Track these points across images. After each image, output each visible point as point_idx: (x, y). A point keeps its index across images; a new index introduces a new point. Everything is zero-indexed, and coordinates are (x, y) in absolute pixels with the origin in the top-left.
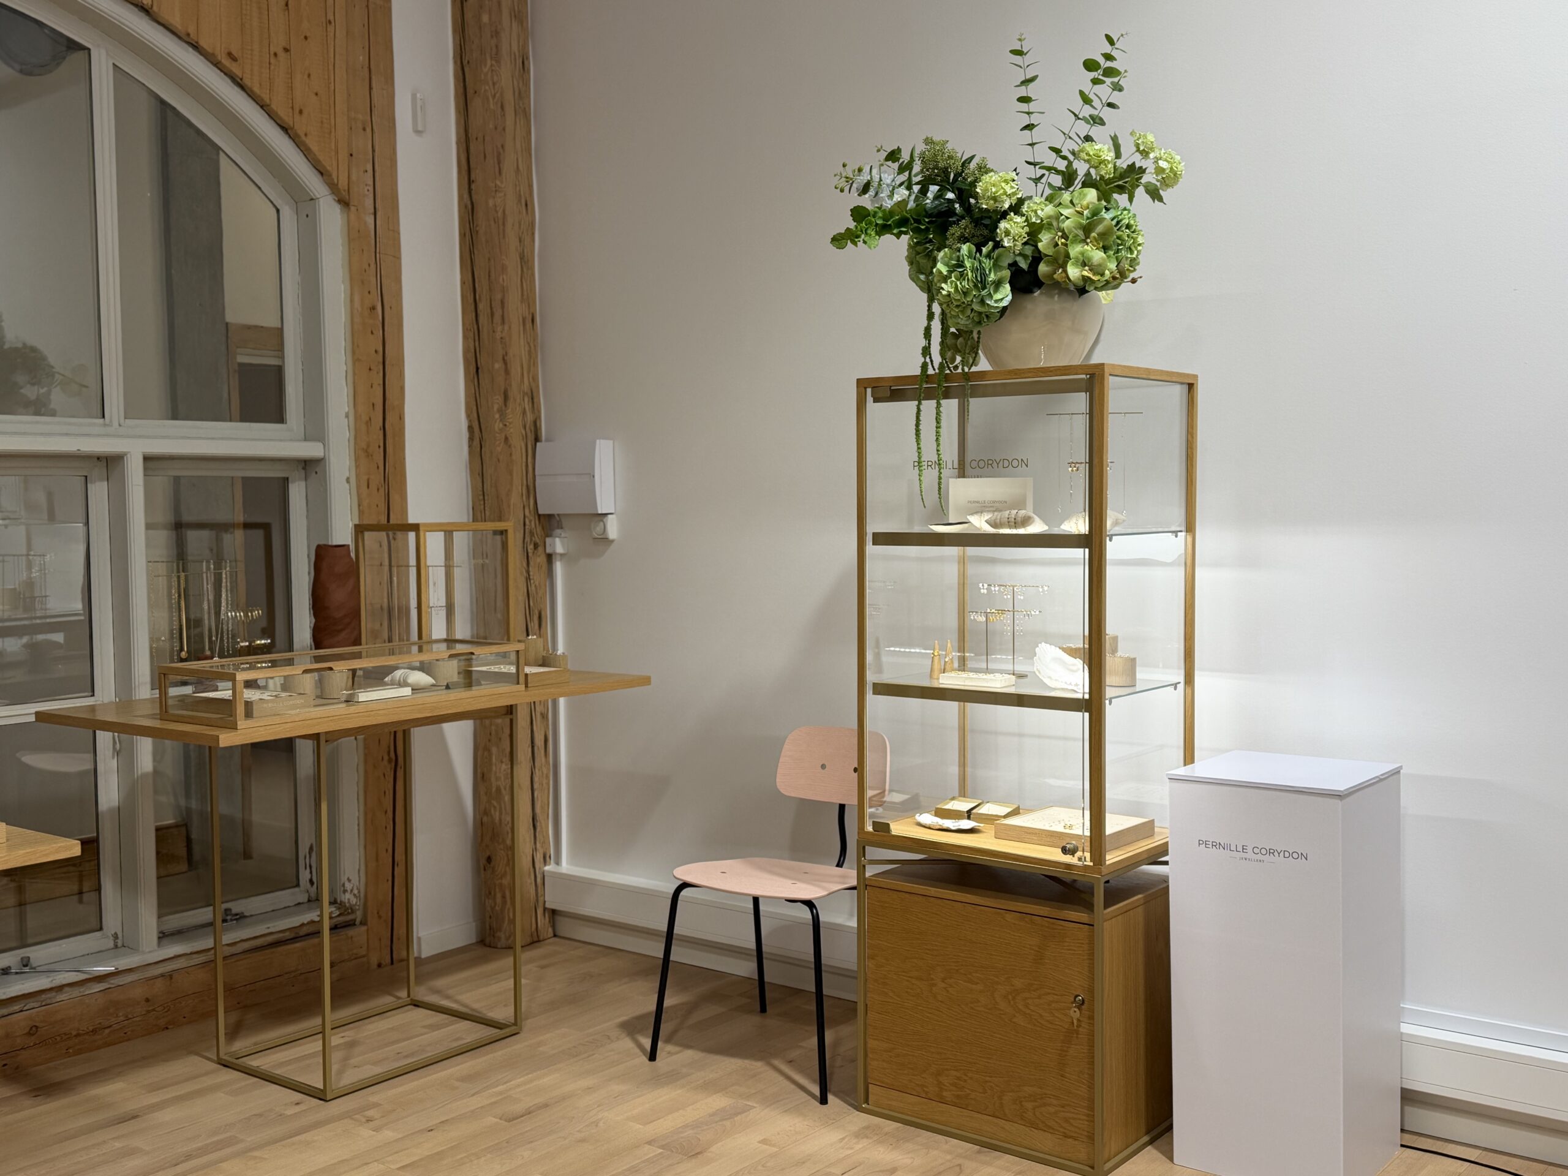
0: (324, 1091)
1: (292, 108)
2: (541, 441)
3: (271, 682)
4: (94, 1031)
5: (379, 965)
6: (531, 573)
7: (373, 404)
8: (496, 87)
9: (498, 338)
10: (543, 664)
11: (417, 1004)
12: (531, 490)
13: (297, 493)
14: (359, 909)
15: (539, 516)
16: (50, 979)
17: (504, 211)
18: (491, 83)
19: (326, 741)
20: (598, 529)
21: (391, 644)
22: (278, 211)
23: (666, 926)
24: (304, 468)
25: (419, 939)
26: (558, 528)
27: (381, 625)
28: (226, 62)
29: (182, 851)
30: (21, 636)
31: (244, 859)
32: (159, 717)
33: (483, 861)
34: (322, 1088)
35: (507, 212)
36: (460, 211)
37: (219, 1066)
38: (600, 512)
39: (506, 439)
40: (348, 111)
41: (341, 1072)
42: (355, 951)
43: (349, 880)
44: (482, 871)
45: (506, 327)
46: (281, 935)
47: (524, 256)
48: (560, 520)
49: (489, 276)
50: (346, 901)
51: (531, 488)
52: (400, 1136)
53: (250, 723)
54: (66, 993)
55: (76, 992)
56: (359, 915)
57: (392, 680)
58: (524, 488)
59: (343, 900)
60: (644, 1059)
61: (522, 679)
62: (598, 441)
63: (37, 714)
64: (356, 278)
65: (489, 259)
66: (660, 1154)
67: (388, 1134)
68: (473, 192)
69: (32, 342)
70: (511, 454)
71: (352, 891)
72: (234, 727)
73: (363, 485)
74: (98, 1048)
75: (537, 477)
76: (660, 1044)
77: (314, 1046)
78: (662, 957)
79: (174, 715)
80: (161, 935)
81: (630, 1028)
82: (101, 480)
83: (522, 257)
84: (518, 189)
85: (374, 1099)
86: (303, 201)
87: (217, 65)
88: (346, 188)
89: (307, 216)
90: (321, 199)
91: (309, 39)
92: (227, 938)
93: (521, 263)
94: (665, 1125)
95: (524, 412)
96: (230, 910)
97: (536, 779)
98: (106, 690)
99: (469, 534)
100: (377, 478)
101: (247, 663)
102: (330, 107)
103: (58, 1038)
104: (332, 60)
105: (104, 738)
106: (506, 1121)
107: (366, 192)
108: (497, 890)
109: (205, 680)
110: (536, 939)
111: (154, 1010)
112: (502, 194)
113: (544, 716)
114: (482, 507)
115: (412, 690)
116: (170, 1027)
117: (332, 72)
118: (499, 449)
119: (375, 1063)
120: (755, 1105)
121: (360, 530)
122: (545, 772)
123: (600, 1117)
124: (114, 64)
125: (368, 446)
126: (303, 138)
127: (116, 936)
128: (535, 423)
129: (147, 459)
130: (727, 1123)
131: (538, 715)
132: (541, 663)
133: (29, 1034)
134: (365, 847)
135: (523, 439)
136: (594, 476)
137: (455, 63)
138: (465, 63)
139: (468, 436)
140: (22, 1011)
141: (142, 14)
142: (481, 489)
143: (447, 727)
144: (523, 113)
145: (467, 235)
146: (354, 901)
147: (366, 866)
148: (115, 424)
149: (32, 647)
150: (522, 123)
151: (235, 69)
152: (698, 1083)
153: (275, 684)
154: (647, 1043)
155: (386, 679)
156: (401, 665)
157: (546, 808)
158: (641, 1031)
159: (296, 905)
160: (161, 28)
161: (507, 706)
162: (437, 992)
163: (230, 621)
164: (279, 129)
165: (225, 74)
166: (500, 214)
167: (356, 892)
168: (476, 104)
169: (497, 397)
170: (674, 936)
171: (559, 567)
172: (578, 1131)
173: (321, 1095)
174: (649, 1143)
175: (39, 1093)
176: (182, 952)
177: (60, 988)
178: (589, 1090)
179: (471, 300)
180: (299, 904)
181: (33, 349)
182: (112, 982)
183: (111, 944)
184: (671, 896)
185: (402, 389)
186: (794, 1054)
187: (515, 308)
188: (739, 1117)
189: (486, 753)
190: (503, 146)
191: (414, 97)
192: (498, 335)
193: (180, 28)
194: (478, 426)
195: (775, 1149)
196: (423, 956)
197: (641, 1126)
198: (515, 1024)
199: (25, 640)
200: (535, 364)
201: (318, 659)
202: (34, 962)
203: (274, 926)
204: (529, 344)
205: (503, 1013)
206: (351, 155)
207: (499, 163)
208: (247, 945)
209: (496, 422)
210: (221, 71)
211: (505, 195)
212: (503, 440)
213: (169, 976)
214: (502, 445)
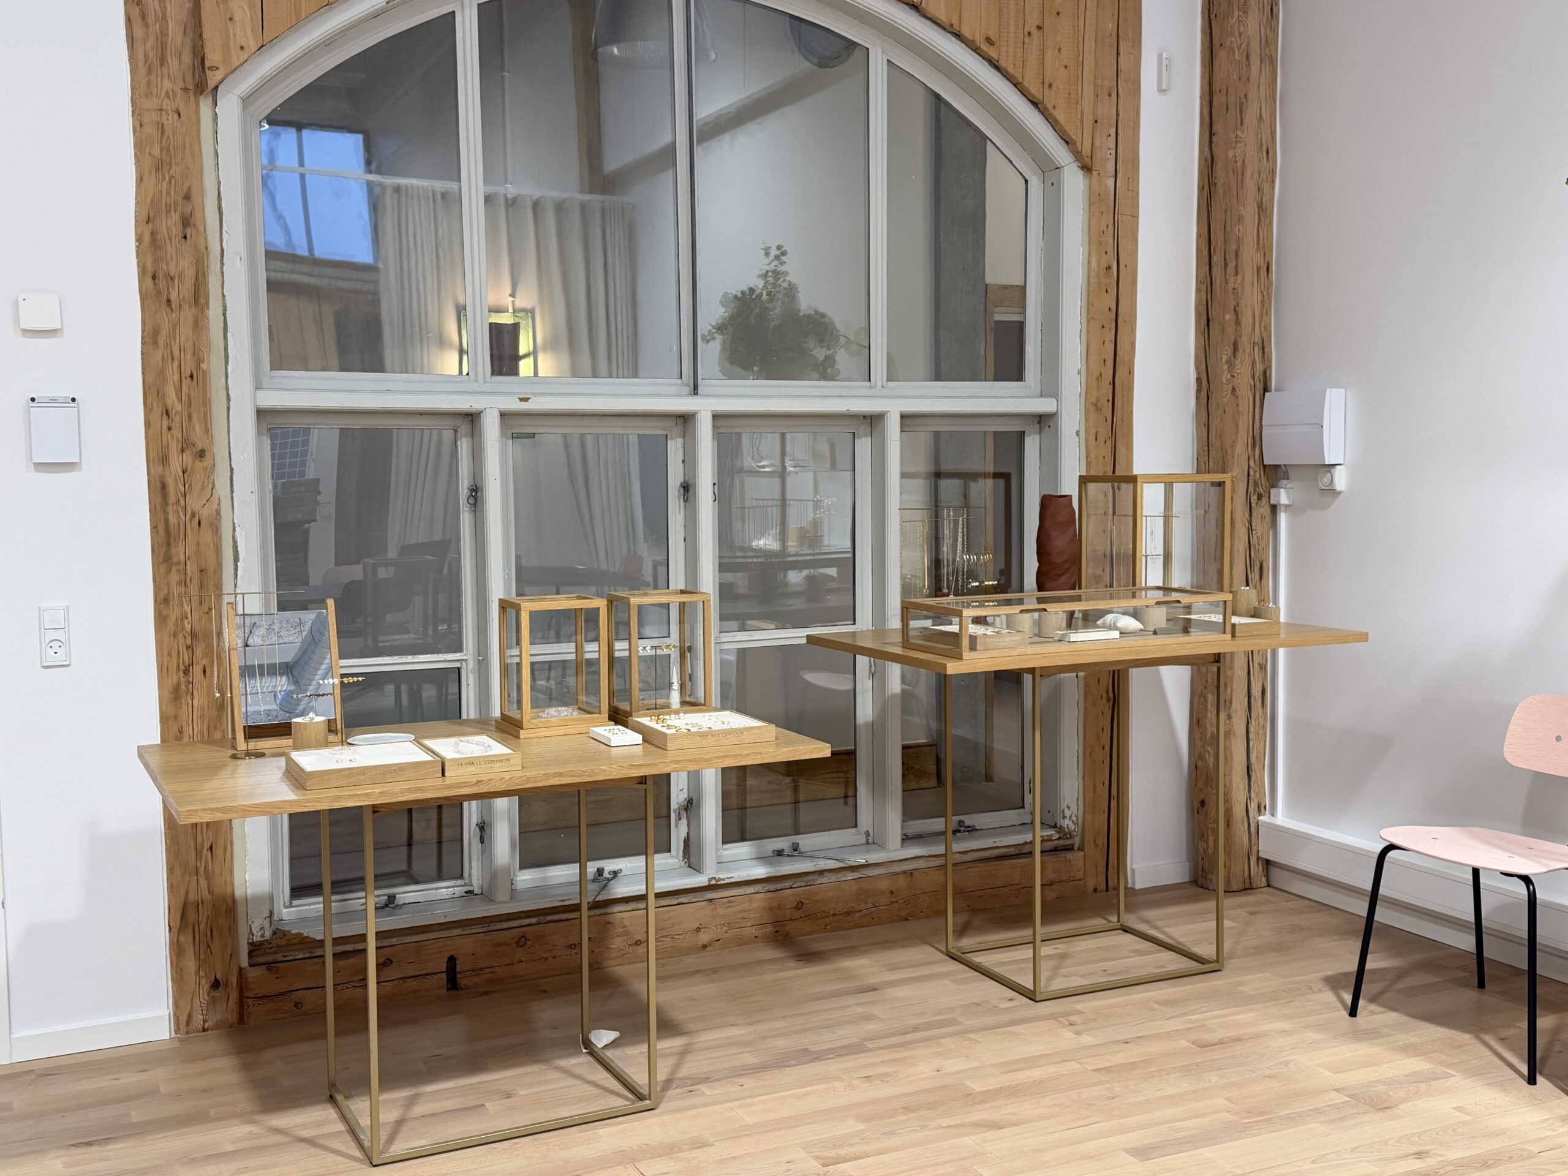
0: (1034, 992)
1: (1043, 83)
2: (1271, 391)
3: (997, 619)
4: (848, 913)
5: (1095, 890)
6: (1253, 524)
7: (1104, 361)
8: (1242, 37)
9: (1231, 288)
10: (1254, 616)
11: (1126, 930)
12: (1257, 441)
13: (1032, 445)
14: (1077, 836)
15: (1265, 466)
16: (815, 863)
17: (1244, 162)
18: (1237, 35)
19: (1041, 676)
20: (1325, 480)
21: (1111, 589)
22: (1026, 181)
23: (1371, 885)
24: (1039, 423)
25: (1133, 870)
26: (1284, 479)
27: (1104, 570)
28: (984, 47)
29: (932, 769)
30: (800, 569)
31: (986, 781)
32: (901, 645)
33: (1197, 804)
34: (1032, 989)
35: (1246, 162)
36: (1199, 164)
37: (947, 957)
38: (1327, 463)
39: (1234, 389)
40: (1095, 79)
41: (1050, 979)
42: (1072, 874)
43: (1068, 807)
44: (1196, 814)
45: (1239, 278)
46: (1007, 850)
47: (1262, 204)
48: (1287, 471)
49: (1225, 227)
50: (1066, 826)
51: (1258, 438)
52: (1098, 1043)
53: (974, 655)
54: (827, 877)
55: (833, 878)
56: (1077, 841)
57: (1103, 623)
58: (1250, 438)
59: (1062, 824)
60: (1345, 1014)
61: (1229, 628)
62: (1328, 390)
63: (808, 637)
64: (1094, 241)
65: (1226, 211)
66: (1347, 1102)
67: (1087, 1039)
68: (1213, 145)
69: (822, 309)
70: (1238, 405)
71: (1071, 817)
72: (959, 658)
73: (1092, 438)
74: (851, 928)
75: (1264, 427)
76: (1361, 1002)
77: (1027, 953)
78: (1366, 916)
79: (914, 644)
80: (905, 837)
81: (1333, 983)
82: (866, 436)
83: (1260, 206)
84: (1259, 137)
85: (1078, 1007)
86: (1049, 170)
87: (976, 50)
88: (1090, 155)
89: (1053, 184)
90: (1065, 168)
91: (1061, 15)
92: (957, 847)
93: (1259, 214)
94: (1355, 1077)
95: (1254, 363)
96: (963, 822)
97: (1252, 729)
98: (865, 620)
99: (1192, 486)
100: (1105, 431)
101: (977, 602)
102: (1078, 78)
103: (819, 915)
104: (1082, 32)
105: (862, 661)
106: (1198, 1047)
107: (1109, 156)
108: (1210, 834)
109: (941, 615)
110: (1248, 886)
111: (896, 902)
112: (1243, 144)
113: (1262, 667)
114: (1207, 457)
115: (1121, 633)
116: (910, 918)
117: (1081, 44)
118: (1225, 400)
119: (1083, 976)
120: (1455, 1074)
121: (1084, 481)
122: (1262, 722)
123: (1291, 1058)
124: (888, 60)
125: (1098, 401)
126: (1052, 111)
127: (867, 834)
128: (1265, 373)
129: (904, 417)
130: (1423, 1086)
131: (1256, 665)
132: (1252, 614)
133: (797, 908)
134: (1084, 779)
135: (1251, 390)
136: (1322, 427)
137: (1203, 17)
138: (1213, 16)
139: (1196, 388)
140: (791, 888)
141: (913, 12)
142: (1206, 440)
143: (1164, 670)
144: (1270, 60)
145: (1205, 188)
146: (1072, 827)
147: (1084, 797)
148: (879, 385)
149: (810, 579)
150: (1268, 68)
151: (992, 53)
152: (1398, 1044)
153: (1001, 621)
154: (1348, 998)
155: (1098, 622)
156: (1115, 610)
157: (1262, 757)
158: (1344, 988)
159: (1021, 824)
160: (929, 22)
161: (1215, 654)
162: (1146, 921)
163: (966, 563)
164: (1029, 104)
165: (983, 58)
166: (1239, 164)
167: (1074, 819)
168: (1222, 56)
169: (1227, 348)
170: (1379, 897)
171: (1283, 519)
172: (1268, 1068)
173: (1031, 996)
174: (1338, 1090)
175: (802, 959)
176: (921, 854)
177: (821, 873)
178: (1283, 1032)
179: (1206, 253)
180: (1024, 824)
181: (823, 315)
182: (863, 872)
183: (864, 841)
184: (1377, 856)
185: (1133, 344)
186: (1505, 1033)
187: (1250, 257)
188: (1437, 1082)
189: (1202, 699)
190: (1246, 96)
191: (1160, 56)
192: (1231, 286)
193: (944, 20)
194: (1205, 378)
195: (1468, 1118)
196: (1137, 887)
197: (1331, 1074)
198: (1217, 961)
199: (805, 572)
200: (1268, 314)
201: (1040, 600)
202: (802, 848)
203: (1000, 841)
204: (1262, 293)
205: (1207, 950)
206: (1096, 122)
207: (1241, 113)
208: (976, 855)
209: (1224, 373)
210: (980, 55)
211: (1246, 145)
212: (1230, 391)
213: (910, 873)
214: (1229, 396)
